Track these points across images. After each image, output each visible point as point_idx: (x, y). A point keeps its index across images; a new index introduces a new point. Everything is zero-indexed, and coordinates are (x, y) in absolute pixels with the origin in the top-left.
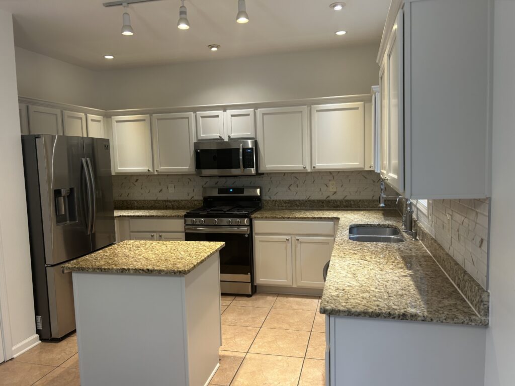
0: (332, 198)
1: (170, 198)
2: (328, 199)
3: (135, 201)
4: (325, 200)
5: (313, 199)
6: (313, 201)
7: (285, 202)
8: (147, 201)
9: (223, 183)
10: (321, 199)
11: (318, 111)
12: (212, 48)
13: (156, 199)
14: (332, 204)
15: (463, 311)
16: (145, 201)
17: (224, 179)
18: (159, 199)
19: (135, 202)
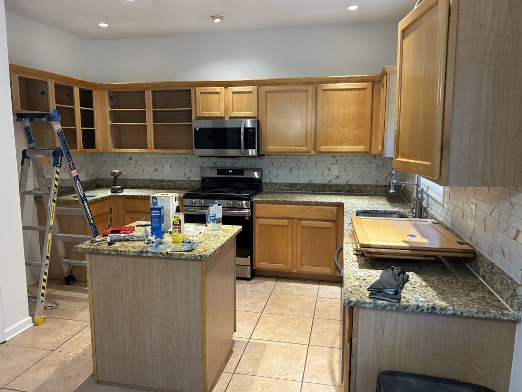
0: (335, 182)
1: (165, 178)
2: (330, 183)
3: (129, 180)
4: (327, 184)
5: (315, 183)
6: (315, 185)
7: (285, 185)
8: (142, 180)
9: (221, 163)
10: (322, 183)
11: (324, 90)
12: (214, 19)
13: (150, 179)
14: (334, 188)
15: (494, 305)
16: (140, 180)
17: (222, 160)
18: (154, 178)
19: (129, 182)
